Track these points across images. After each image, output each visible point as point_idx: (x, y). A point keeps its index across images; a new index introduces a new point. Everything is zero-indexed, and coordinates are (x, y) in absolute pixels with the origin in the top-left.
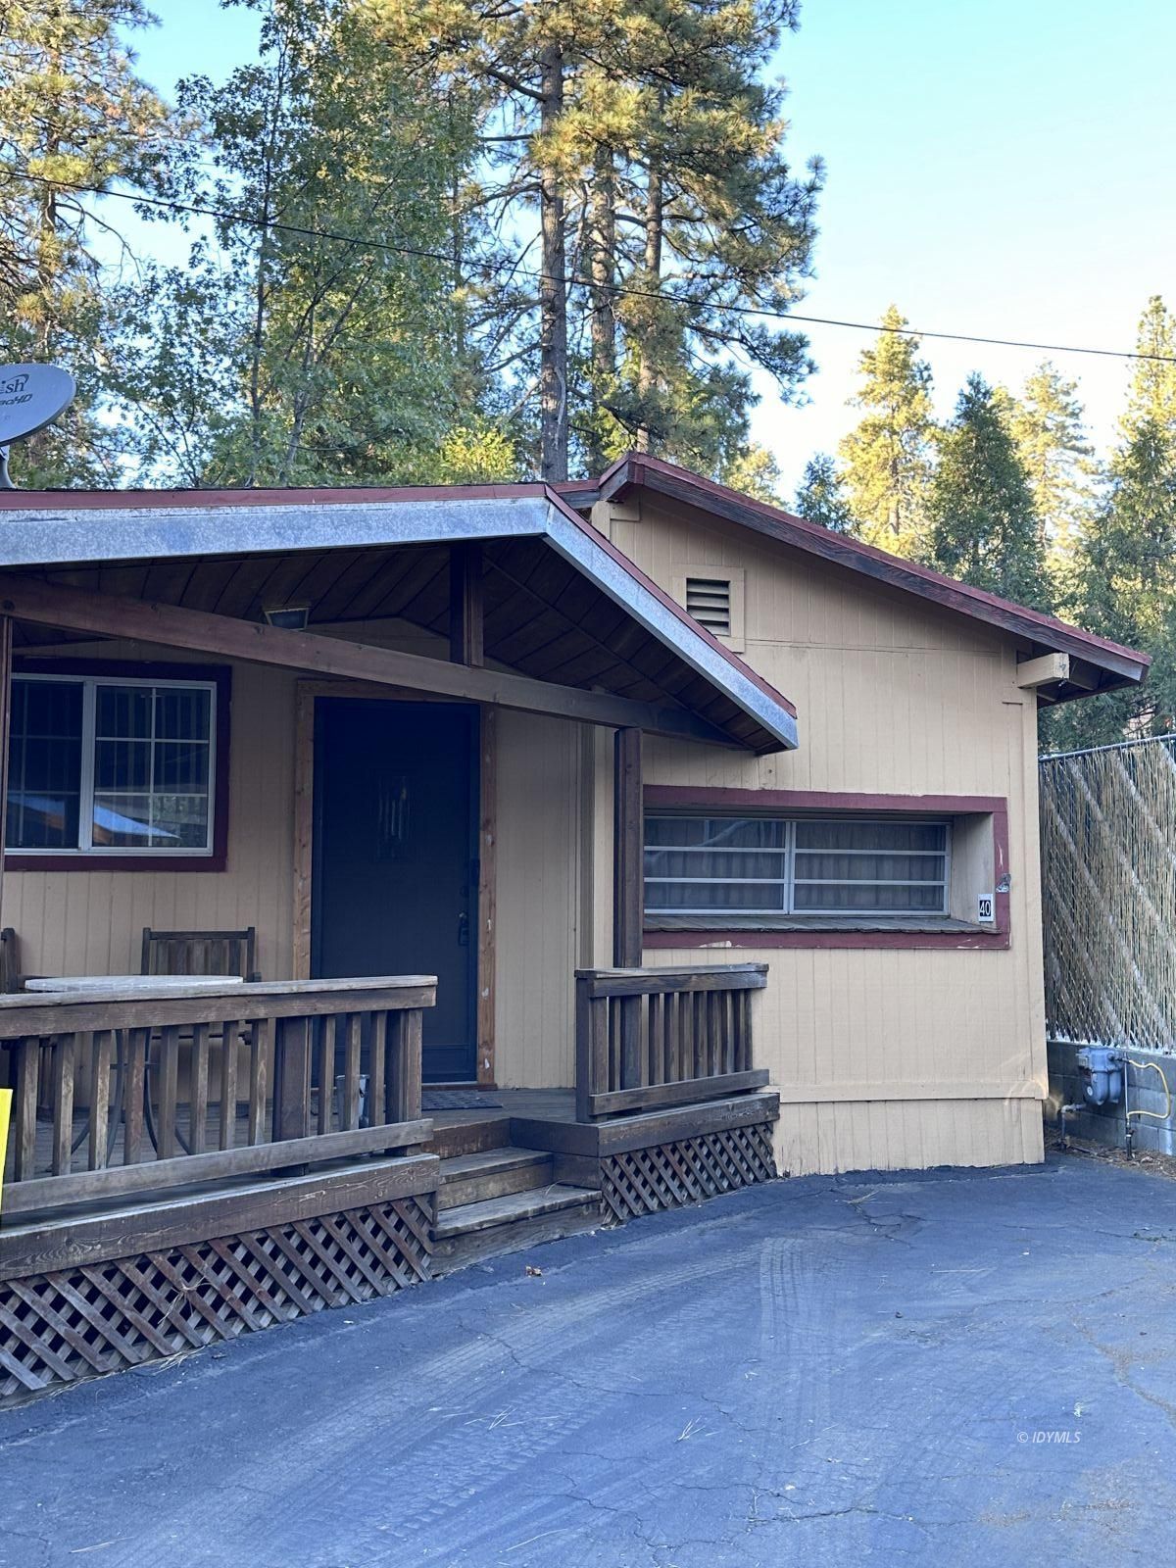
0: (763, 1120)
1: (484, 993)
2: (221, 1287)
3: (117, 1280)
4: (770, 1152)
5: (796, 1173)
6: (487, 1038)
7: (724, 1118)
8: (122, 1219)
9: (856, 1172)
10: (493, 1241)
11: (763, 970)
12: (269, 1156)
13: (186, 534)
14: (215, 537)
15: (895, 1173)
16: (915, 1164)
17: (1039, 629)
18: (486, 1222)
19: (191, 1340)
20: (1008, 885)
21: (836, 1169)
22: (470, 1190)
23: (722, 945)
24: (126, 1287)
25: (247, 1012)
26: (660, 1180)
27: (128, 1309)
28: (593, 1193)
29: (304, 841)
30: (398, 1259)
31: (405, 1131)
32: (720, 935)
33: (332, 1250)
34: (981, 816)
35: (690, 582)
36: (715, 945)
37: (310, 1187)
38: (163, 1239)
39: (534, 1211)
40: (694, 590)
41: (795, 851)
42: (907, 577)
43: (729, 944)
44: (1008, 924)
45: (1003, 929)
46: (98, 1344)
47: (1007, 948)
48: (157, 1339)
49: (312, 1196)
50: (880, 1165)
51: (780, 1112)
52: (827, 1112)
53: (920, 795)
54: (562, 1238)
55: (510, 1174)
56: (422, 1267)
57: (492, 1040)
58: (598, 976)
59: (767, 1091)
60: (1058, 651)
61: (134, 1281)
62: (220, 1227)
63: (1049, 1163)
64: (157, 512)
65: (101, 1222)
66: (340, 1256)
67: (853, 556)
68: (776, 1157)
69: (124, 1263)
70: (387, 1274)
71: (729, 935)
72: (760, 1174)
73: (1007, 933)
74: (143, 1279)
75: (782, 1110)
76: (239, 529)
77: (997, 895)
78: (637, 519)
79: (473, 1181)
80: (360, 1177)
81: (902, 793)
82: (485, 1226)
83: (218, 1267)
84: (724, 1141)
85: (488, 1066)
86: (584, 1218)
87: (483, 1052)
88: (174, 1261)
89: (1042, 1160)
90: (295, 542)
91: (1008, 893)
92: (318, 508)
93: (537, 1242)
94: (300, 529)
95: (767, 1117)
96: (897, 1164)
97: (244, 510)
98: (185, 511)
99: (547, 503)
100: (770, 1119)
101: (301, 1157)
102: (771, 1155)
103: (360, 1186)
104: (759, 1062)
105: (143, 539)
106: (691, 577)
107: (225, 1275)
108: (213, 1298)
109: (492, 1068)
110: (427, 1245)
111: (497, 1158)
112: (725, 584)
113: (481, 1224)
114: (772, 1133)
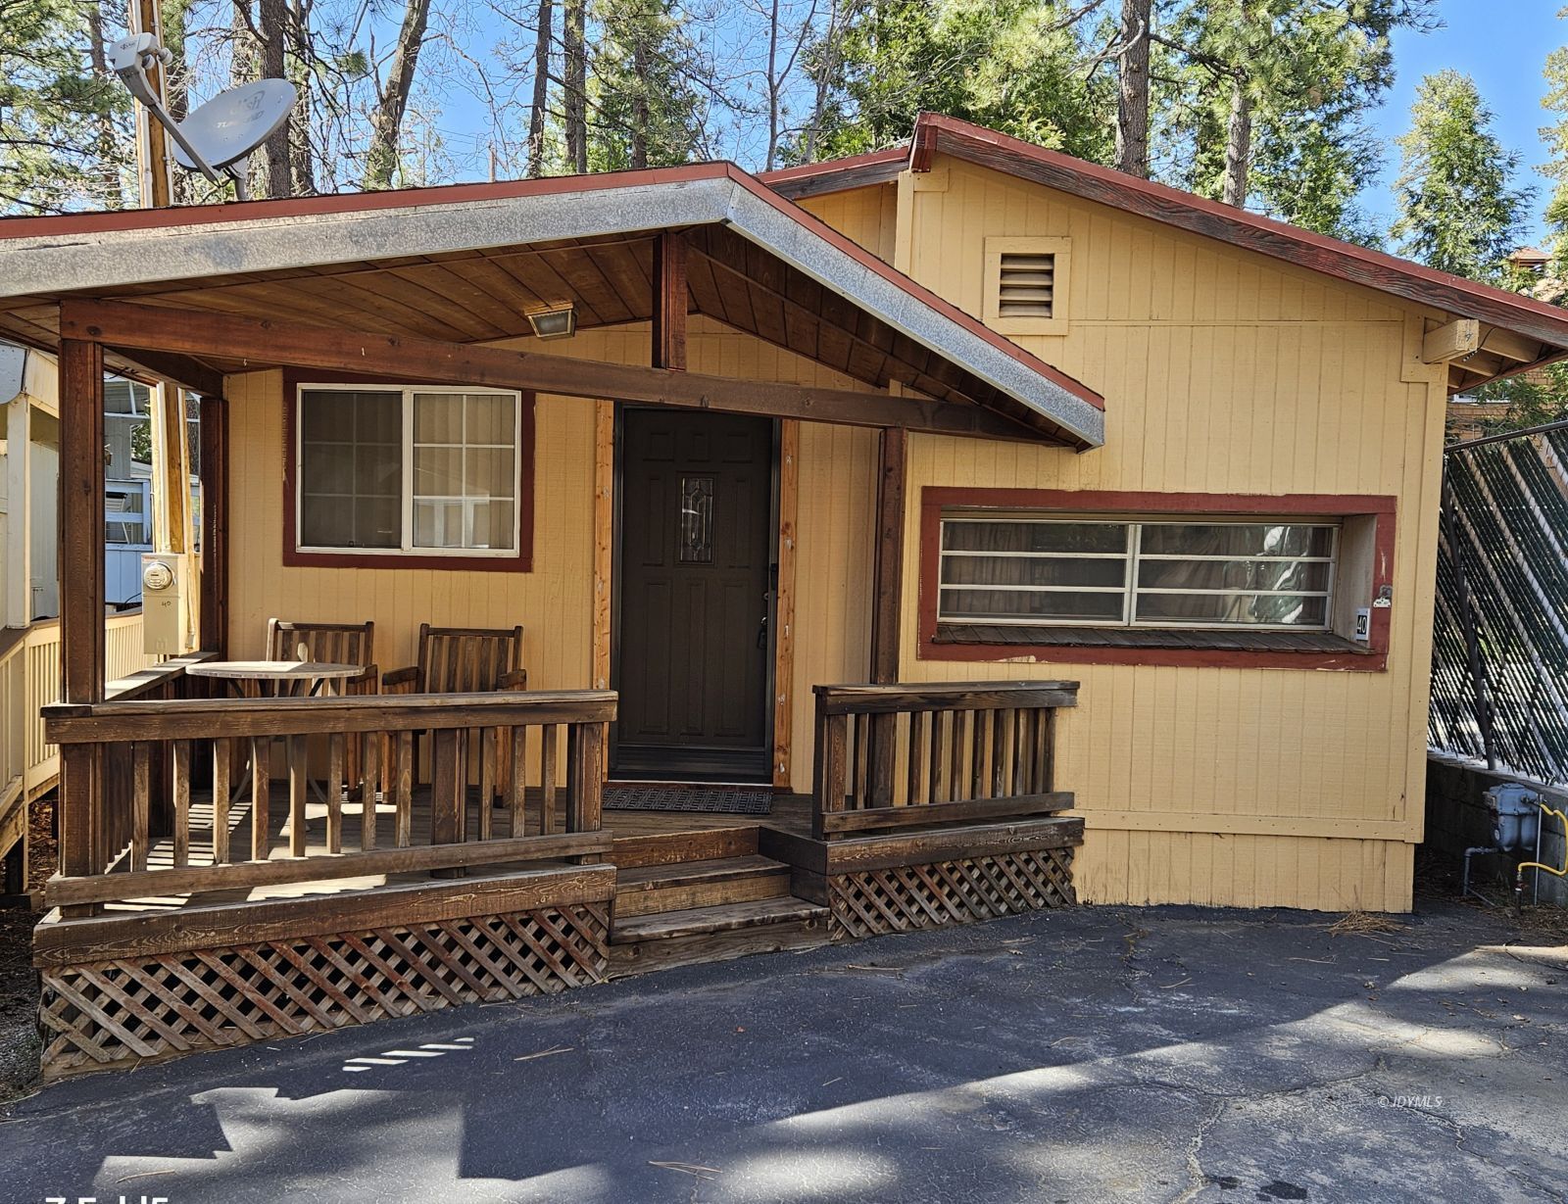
0: (1059, 844)
1: (781, 699)
2: (356, 976)
3: (238, 964)
4: (1068, 877)
5: (1100, 900)
6: (783, 743)
7: (1002, 841)
8: (239, 910)
9: (1170, 907)
10: (687, 949)
11: (1072, 688)
12: (411, 859)
13: (235, 249)
14: (273, 250)
15: (1219, 910)
16: (1243, 901)
17: (1439, 291)
18: (678, 931)
19: (323, 1022)
20: (1390, 599)
21: (1147, 901)
22: (684, 897)
23: (1025, 659)
24: (247, 972)
25: (382, 724)
26: (911, 901)
27: (249, 990)
28: (820, 910)
29: (604, 544)
30: (567, 961)
31: (575, 842)
32: (1020, 649)
33: (487, 949)
34: (1364, 518)
35: (1005, 258)
36: (1016, 659)
37: (457, 891)
38: (285, 931)
39: (740, 923)
40: (1009, 266)
41: (1139, 557)
42: (1262, 237)
43: (1033, 659)
44: (1386, 646)
45: (1379, 650)
46: (217, 1020)
47: (1383, 670)
48: (282, 1019)
49: (460, 898)
50: (1201, 899)
51: (1083, 838)
52: (1140, 842)
53: (1280, 493)
54: (777, 950)
55: (735, 883)
56: (596, 971)
57: (789, 744)
58: (832, 693)
59: (1067, 814)
60: (1466, 318)
61: (256, 966)
62: (351, 922)
63: (1415, 913)
64: (198, 230)
65: (214, 912)
66: (496, 955)
67: (1193, 215)
68: (1076, 883)
69: (243, 949)
70: (553, 975)
71: (1032, 648)
72: (1054, 901)
73: (1384, 654)
74: (267, 967)
75: (1087, 836)
76: (305, 240)
77: (1375, 610)
78: (946, 188)
79: (687, 888)
80: (518, 884)
81: (1258, 492)
82: (675, 935)
83: (352, 958)
84: (1003, 865)
85: (783, 770)
86: (807, 933)
87: (779, 756)
88: (301, 951)
89: (1409, 909)
90: (378, 250)
91: (1388, 610)
92: (409, 211)
93: (742, 954)
94: (384, 235)
95: (1065, 842)
96: (1221, 900)
97: (311, 220)
98: (234, 225)
99: (731, 184)
100: (1069, 844)
101: (449, 861)
102: (1070, 881)
103: (517, 891)
104: (1061, 784)
105: (182, 258)
106: (1006, 251)
107: (361, 966)
108: (347, 985)
109: (788, 774)
110: (602, 950)
111: (730, 867)
112: (1050, 258)
113: (670, 933)
114: (1072, 858)
